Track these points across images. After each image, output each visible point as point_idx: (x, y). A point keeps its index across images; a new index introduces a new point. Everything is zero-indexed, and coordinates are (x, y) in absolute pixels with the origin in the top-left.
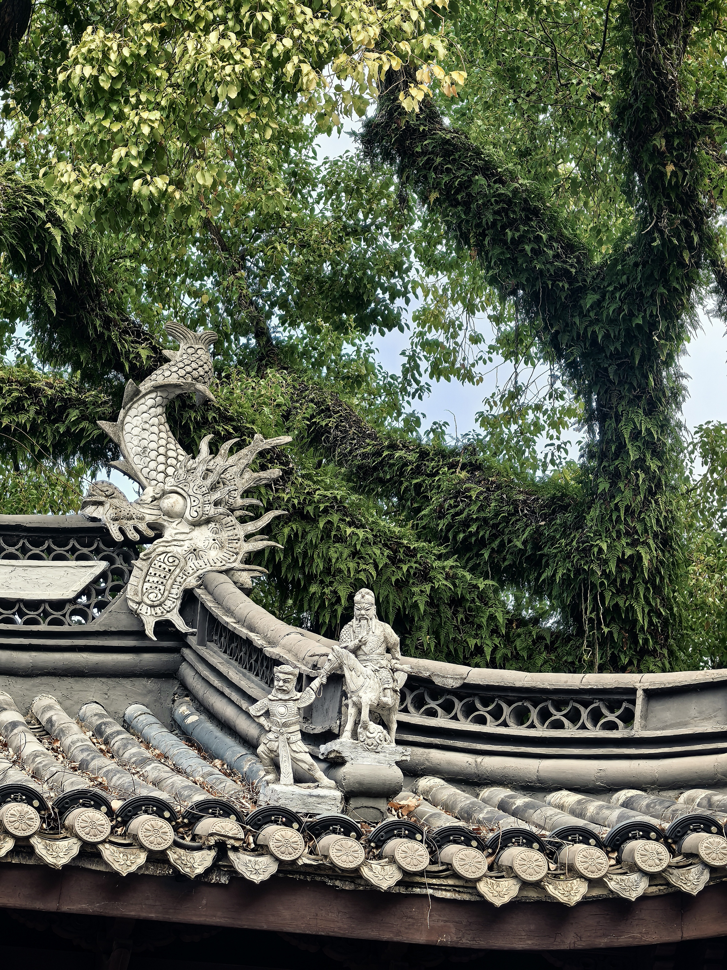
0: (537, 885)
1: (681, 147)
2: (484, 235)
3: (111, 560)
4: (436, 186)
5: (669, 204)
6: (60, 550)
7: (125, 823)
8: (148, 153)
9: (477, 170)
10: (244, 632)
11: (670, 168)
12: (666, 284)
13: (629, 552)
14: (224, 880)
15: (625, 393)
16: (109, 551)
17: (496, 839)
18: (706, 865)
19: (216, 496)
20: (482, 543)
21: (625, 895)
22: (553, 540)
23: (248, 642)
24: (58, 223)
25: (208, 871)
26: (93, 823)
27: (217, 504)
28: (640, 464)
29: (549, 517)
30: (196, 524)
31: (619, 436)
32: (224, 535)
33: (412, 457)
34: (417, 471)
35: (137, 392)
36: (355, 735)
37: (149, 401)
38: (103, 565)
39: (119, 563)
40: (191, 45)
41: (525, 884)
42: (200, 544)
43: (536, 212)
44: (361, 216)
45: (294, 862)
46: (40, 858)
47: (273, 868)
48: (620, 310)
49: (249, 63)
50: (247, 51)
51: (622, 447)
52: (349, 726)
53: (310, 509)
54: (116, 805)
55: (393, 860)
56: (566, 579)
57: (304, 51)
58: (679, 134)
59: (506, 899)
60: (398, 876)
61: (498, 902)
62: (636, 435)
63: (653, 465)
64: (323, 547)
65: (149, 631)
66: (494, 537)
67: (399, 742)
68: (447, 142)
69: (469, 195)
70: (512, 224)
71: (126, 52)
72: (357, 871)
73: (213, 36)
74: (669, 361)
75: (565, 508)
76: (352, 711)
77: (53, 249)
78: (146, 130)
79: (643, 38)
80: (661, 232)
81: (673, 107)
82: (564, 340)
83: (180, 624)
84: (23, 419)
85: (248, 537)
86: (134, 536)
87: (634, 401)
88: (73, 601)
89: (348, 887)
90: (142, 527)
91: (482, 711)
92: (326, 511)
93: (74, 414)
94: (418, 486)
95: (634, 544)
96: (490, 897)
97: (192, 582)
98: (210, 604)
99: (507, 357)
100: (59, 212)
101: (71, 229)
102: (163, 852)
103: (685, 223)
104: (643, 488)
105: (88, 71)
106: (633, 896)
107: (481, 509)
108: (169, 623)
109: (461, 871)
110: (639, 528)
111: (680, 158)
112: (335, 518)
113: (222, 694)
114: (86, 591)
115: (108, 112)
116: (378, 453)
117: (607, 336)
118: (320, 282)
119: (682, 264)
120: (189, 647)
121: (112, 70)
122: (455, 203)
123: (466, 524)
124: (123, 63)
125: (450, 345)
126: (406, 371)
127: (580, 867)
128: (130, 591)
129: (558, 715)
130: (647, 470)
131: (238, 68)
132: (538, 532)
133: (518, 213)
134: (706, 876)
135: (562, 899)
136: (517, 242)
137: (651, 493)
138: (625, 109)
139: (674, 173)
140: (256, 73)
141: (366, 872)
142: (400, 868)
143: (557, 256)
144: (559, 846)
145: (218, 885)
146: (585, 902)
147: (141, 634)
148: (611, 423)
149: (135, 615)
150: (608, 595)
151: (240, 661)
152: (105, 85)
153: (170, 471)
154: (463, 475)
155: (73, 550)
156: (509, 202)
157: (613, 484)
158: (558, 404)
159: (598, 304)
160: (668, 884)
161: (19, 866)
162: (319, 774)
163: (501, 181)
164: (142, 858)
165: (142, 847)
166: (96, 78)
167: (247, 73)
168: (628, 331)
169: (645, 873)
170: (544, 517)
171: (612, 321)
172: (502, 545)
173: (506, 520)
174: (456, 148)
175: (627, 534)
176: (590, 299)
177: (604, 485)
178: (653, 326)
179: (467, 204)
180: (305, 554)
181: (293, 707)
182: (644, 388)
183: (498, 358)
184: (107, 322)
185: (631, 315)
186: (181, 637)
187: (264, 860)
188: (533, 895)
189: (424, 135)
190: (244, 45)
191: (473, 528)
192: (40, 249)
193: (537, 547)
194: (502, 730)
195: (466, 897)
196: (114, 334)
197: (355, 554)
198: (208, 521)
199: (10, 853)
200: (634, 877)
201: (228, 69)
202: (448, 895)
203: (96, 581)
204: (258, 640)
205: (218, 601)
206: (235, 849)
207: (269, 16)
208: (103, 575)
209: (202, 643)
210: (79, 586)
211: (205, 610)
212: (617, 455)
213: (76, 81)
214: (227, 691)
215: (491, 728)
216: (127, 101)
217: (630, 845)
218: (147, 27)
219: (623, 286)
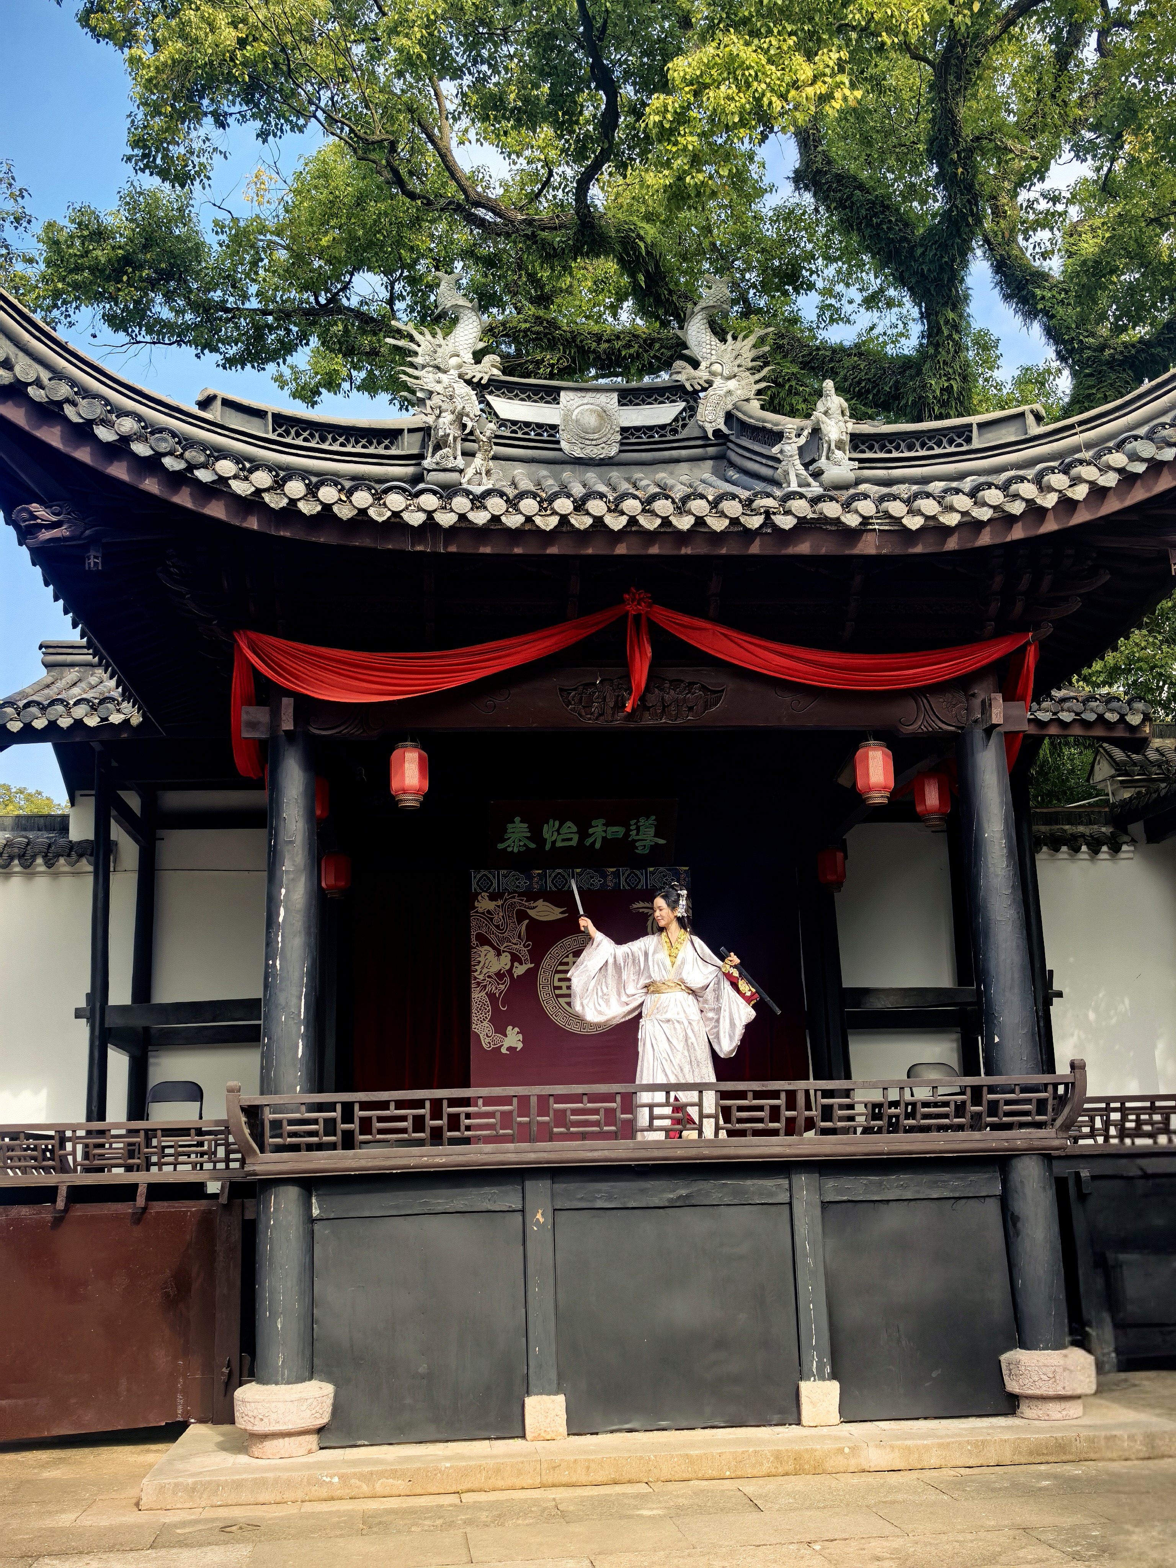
0: (934, 518)
1: (965, 158)
2: (861, 223)
3: (688, 402)
4: (832, 201)
5: (960, 191)
6: (661, 399)
7: (716, 507)
8: (693, 161)
9: (856, 188)
10: (760, 424)
11: (960, 170)
12: (960, 236)
13: (946, 384)
14: (769, 531)
15: (940, 300)
16: (686, 397)
17: (909, 498)
18: (1023, 499)
19: (738, 362)
20: (868, 391)
21: (981, 518)
22: (905, 384)
23: (764, 428)
24: (641, 238)
25: (761, 526)
26: (700, 507)
27: (739, 366)
28: (950, 337)
29: (902, 373)
30: (729, 378)
31: (938, 323)
32: (743, 383)
33: (828, 353)
34: (831, 360)
35: (693, 312)
36: (828, 458)
37: (699, 317)
38: (684, 404)
39: (692, 403)
40: (711, 94)
41: (927, 518)
42: (732, 388)
43: (888, 207)
44: (791, 232)
45: (805, 517)
46: (675, 527)
47: (795, 521)
48: (935, 254)
49: (743, 101)
50: (741, 95)
51: (940, 330)
52: (824, 454)
53: (781, 380)
54: (710, 498)
55: (857, 512)
56: (913, 402)
57: (772, 90)
58: (964, 150)
59: (918, 526)
60: (860, 520)
61: (914, 528)
62: (947, 322)
63: (956, 337)
64: (788, 399)
65: (710, 435)
66: (874, 387)
67: (850, 459)
68: (839, 175)
69: (852, 202)
70: (876, 215)
71: (676, 105)
72: (838, 519)
73: (723, 88)
74: (962, 280)
75: (911, 367)
76: (825, 445)
77: (640, 253)
78: (690, 147)
79: (943, 95)
80: (957, 207)
81: (960, 136)
82: (906, 275)
83: (725, 430)
84: (632, 351)
85: (756, 382)
86: (698, 388)
87: (945, 304)
88: (670, 424)
89: (834, 528)
90: (702, 382)
91: (890, 447)
92: (789, 380)
93: (657, 346)
94: (832, 368)
95: (949, 380)
96: (910, 526)
97: (730, 407)
98: (740, 415)
99: (867, 309)
100: (642, 233)
101: (649, 242)
102: (737, 518)
103: (969, 201)
104: (952, 350)
105: (657, 118)
106: (985, 519)
107: (866, 374)
108: (719, 430)
109: (894, 514)
110: (951, 371)
111: (965, 164)
112: (793, 383)
113: (751, 459)
114: (676, 420)
115: (669, 141)
116: (810, 354)
117: (929, 270)
118: (773, 270)
119: (968, 225)
120: (731, 441)
121: (669, 117)
122: (845, 208)
123: (859, 383)
124: (675, 112)
125: (838, 305)
126: (819, 316)
127: (956, 506)
128: (699, 417)
129: (930, 444)
130: (953, 340)
131: (738, 104)
132: (897, 382)
133: (879, 208)
134: (1024, 505)
135: (947, 523)
136: (879, 225)
137: (956, 352)
138: (934, 140)
139: (962, 173)
140: (748, 106)
141: (843, 519)
142: (861, 515)
143: (900, 230)
144: (943, 498)
145: (766, 533)
146: (960, 525)
147: (706, 437)
148: (933, 317)
149: (702, 428)
150: (936, 408)
151: (759, 441)
152: (667, 126)
153: (713, 352)
154: (856, 358)
155: (668, 398)
156: (874, 203)
157: (936, 350)
158: (895, 331)
159: (923, 254)
160: (1004, 511)
161: (665, 532)
162: (810, 480)
163: (868, 192)
164: (727, 522)
165: (726, 517)
166: (661, 122)
167: (743, 106)
168: (941, 266)
169: (991, 506)
170: (900, 373)
171: (931, 262)
172: (879, 391)
173: (880, 377)
174: (843, 177)
175: (945, 375)
176: (919, 251)
177: (931, 351)
178: (953, 261)
179: (851, 208)
180: (780, 404)
181: (795, 446)
182: (949, 297)
183: (862, 310)
184: (671, 292)
185: (942, 257)
186: (726, 437)
187: (790, 517)
188: (931, 523)
189: (826, 173)
190: (740, 91)
191: (863, 384)
192: (634, 253)
193: (897, 389)
194: (901, 455)
195: (896, 528)
196: (675, 298)
197: (805, 400)
198: (735, 376)
199: (660, 526)
200: (985, 508)
201: (733, 105)
202: (887, 528)
203: (681, 413)
204: (769, 426)
205: (744, 414)
206: (774, 513)
207: (752, 72)
208: (684, 410)
209: (737, 437)
210: (672, 417)
211: (738, 419)
212: (937, 335)
213: (651, 125)
214: (754, 457)
215: (895, 455)
216: (679, 134)
217: (981, 493)
218: (687, 89)
219: (936, 242)
